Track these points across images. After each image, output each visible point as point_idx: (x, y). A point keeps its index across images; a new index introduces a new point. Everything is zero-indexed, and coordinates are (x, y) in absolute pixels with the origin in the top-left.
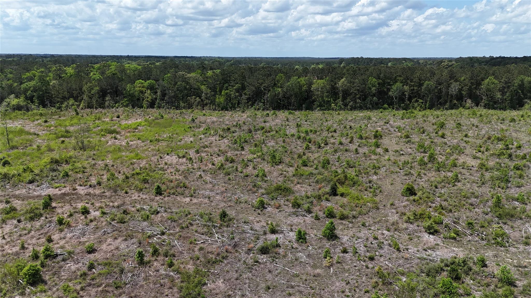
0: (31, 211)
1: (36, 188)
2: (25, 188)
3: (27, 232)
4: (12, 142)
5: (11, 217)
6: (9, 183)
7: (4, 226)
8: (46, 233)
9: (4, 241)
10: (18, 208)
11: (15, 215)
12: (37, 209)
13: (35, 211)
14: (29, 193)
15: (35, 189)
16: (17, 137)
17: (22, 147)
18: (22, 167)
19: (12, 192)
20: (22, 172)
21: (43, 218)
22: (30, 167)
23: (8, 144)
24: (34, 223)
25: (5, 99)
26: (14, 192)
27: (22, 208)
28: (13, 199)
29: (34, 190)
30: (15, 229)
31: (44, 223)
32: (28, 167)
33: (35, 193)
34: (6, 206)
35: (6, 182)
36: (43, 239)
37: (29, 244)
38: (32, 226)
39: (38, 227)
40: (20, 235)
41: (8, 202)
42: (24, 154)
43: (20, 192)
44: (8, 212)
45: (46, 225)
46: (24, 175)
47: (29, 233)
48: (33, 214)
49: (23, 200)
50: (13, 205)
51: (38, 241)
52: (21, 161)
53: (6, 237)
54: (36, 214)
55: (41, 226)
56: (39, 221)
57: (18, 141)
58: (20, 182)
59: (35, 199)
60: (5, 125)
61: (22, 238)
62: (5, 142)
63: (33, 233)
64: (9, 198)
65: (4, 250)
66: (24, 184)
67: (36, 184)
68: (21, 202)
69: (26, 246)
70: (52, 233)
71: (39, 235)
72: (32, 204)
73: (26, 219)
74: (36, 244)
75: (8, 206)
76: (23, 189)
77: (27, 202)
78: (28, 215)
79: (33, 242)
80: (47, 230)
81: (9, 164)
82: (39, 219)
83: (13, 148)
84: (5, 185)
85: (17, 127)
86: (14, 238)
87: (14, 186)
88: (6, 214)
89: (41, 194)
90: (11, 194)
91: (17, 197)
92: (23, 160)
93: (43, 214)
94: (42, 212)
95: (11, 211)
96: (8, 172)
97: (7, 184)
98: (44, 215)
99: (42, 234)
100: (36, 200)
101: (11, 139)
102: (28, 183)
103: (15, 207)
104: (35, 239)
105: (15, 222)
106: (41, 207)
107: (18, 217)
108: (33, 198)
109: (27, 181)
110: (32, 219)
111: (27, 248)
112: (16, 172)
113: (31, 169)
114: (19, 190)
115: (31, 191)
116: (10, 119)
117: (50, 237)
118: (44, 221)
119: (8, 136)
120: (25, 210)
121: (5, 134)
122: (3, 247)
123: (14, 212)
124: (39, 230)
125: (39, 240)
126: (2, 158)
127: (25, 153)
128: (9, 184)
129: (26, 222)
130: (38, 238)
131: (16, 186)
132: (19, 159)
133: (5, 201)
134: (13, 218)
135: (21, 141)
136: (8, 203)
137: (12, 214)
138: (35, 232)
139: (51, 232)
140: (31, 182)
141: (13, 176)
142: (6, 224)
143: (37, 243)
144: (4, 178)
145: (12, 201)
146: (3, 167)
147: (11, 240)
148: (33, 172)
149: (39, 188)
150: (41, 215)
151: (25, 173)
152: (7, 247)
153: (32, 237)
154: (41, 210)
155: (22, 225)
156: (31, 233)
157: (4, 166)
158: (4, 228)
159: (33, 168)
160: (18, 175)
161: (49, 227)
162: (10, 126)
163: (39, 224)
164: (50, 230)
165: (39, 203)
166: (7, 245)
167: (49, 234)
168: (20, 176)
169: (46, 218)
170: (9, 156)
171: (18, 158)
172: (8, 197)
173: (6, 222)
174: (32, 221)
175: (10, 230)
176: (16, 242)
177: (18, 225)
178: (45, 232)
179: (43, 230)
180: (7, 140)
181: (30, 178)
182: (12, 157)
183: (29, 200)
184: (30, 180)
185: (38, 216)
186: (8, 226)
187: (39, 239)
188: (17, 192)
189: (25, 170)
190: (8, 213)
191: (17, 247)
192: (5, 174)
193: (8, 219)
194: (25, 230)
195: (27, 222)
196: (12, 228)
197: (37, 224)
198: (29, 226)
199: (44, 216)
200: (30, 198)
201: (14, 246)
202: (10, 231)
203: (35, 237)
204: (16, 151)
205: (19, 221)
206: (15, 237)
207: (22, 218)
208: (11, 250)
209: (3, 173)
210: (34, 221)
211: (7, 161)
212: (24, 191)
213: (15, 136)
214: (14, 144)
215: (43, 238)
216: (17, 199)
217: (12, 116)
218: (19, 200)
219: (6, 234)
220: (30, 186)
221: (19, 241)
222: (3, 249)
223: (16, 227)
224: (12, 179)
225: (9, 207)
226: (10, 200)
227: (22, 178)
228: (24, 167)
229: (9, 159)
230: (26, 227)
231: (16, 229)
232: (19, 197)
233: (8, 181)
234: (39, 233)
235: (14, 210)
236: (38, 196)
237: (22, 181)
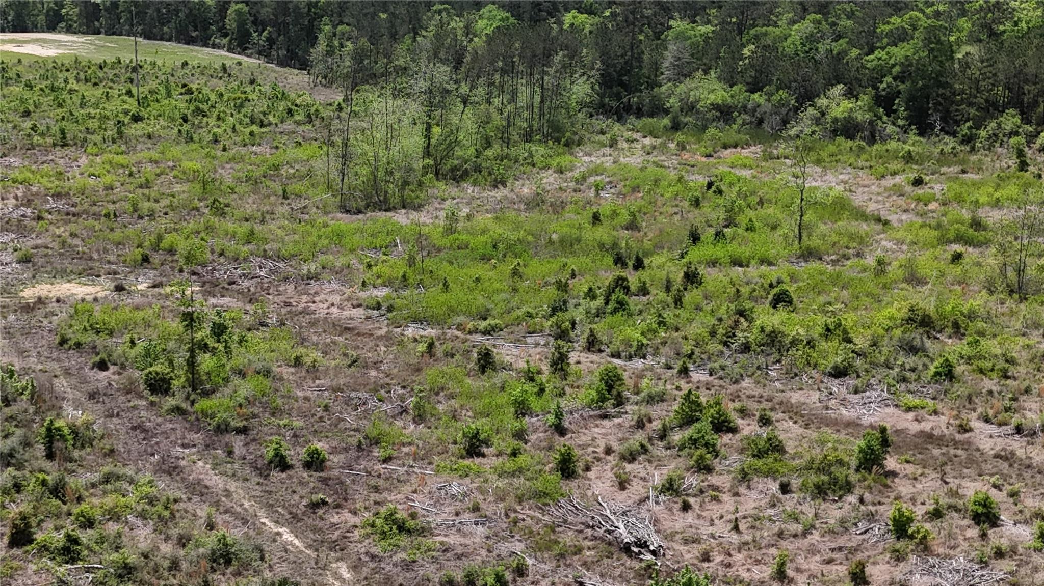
0: (824, 467)
1: (848, 396)
2: (819, 389)
3: (799, 528)
4: (809, 235)
5: (765, 469)
6: (779, 361)
7: (742, 490)
8: (854, 551)
9: (735, 538)
10: (790, 447)
11: (777, 465)
12: (841, 463)
13: (833, 469)
14: (827, 408)
15: (844, 399)
16: (825, 224)
17: (833, 257)
18: (821, 319)
19: (783, 391)
20: (820, 335)
21: (852, 499)
22: (843, 323)
23: (796, 242)
24: (823, 506)
25: (815, 97)
26: (788, 394)
27: (800, 449)
28: (780, 415)
29: (843, 402)
30: (769, 510)
31: (853, 515)
32: (840, 325)
33: (844, 411)
34: (760, 431)
35: (771, 359)
36: (839, 567)
37: (798, 570)
38: (816, 515)
39: (833, 521)
40: (780, 534)
41: (765, 421)
42: (836, 280)
43: (802, 400)
44: (759, 451)
45: (855, 524)
46: (823, 345)
47: (805, 534)
48: (825, 478)
49: (807, 426)
50: (777, 433)
51: (826, 568)
52: (822, 299)
53: (742, 526)
54: (835, 481)
55: (842, 522)
56: (840, 504)
57: (825, 235)
58: (809, 364)
59: (838, 431)
60: (800, 181)
61: (784, 544)
62: (791, 234)
63: (815, 536)
64: (772, 410)
65: (729, 565)
66: (817, 376)
67: (852, 382)
68: (802, 430)
69: (790, 573)
70: (869, 557)
71: (833, 550)
72: (830, 445)
73: (803, 488)
74: (819, 575)
75: (764, 432)
76: (812, 389)
77: (815, 435)
78: (813, 478)
79: (812, 567)
80: (856, 540)
81: (790, 302)
82: (840, 497)
83: (809, 254)
84: (767, 366)
85: (831, 189)
86: (762, 537)
87: (792, 374)
88: (754, 456)
89: (858, 418)
90: (779, 397)
91: (794, 412)
92: (828, 299)
93: (854, 486)
94: (854, 477)
95: (768, 449)
96: (782, 328)
97: (774, 363)
98: (858, 491)
99: (840, 549)
100: (842, 436)
101: (808, 227)
102: (831, 375)
103: (780, 442)
104: (817, 558)
105: (774, 487)
106: (854, 463)
107: (784, 475)
108: (837, 424)
109: (829, 369)
110: (820, 492)
111: (793, 579)
112: (802, 331)
113: (845, 332)
114: (801, 389)
115: (833, 401)
116: (818, 162)
117: (862, 565)
118: (855, 508)
119: (801, 216)
120: (807, 457)
121: (795, 207)
122: (730, 555)
123: (777, 455)
124: (833, 532)
125: (829, 567)
126: (775, 283)
127: (839, 276)
128: (777, 366)
129: (802, 495)
130: (826, 557)
131: (796, 375)
132: (819, 293)
133: (758, 414)
134: (771, 473)
135: (835, 238)
136: (764, 424)
137: (771, 460)
138: (823, 536)
139: (867, 550)
140: (839, 373)
141: (794, 342)
142: (749, 487)
143: (823, 575)
144: (768, 345)
145: (778, 421)
146: (772, 310)
147: (754, 541)
148: (849, 341)
149: (858, 396)
150: (848, 487)
151: (826, 341)
152: (738, 557)
153: (812, 551)
154: (852, 471)
155: (789, 503)
156: (809, 537)
157: (774, 307)
158: (742, 499)
159: (851, 328)
160: (808, 343)
161: (865, 532)
162: (814, 184)
163: (838, 514)
164: (865, 545)
165: (850, 447)
166: (739, 552)
167: (859, 556)
168: (813, 347)
169: (862, 501)
170: (793, 278)
171: (817, 289)
172: (766, 405)
173: (749, 480)
174: (821, 500)
175: (755, 508)
176: (764, 551)
177: (779, 501)
178: (849, 545)
179: (846, 537)
180: (797, 231)
181: (839, 360)
182: (801, 284)
183: (824, 429)
184: (835, 367)
185: (840, 489)
186: (753, 495)
187: (830, 561)
188: (796, 397)
189: (828, 330)
190: (759, 455)
191: (764, 567)
192: (773, 332)
193: (757, 471)
194: (797, 520)
195: (805, 499)
196: (763, 503)
197: (834, 513)
198: (808, 509)
199: (856, 492)
200: (827, 425)
201: (758, 562)
202: (756, 511)
203: (819, 552)
204: (814, 265)
205: (785, 488)
206: (767, 533)
207: (795, 483)
208: (748, 570)
209: (768, 329)
210: (824, 500)
211: (785, 293)
212: (815, 396)
213: (821, 218)
214: (814, 242)
215: (841, 563)
216: (790, 418)
217: (824, 154)
218: (795, 422)
219: (745, 517)
220: (835, 385)
221: (773, 551)
222: (728, 560)
223: (774, 506)
224: (788, 351)
225: (765, 435)
226: (774, 416)
227: (815, 355)
228: (829, 321)
229: (791, 289)
230: (802, 512)
231: (771, 512)
232: (796, 414)
233: (776, 356)
234: (833, 545)
235: (778, 451)
236: (849, 424)
237: (815, 366)
